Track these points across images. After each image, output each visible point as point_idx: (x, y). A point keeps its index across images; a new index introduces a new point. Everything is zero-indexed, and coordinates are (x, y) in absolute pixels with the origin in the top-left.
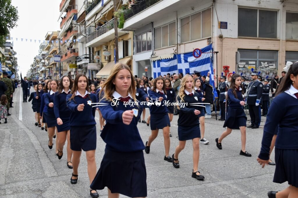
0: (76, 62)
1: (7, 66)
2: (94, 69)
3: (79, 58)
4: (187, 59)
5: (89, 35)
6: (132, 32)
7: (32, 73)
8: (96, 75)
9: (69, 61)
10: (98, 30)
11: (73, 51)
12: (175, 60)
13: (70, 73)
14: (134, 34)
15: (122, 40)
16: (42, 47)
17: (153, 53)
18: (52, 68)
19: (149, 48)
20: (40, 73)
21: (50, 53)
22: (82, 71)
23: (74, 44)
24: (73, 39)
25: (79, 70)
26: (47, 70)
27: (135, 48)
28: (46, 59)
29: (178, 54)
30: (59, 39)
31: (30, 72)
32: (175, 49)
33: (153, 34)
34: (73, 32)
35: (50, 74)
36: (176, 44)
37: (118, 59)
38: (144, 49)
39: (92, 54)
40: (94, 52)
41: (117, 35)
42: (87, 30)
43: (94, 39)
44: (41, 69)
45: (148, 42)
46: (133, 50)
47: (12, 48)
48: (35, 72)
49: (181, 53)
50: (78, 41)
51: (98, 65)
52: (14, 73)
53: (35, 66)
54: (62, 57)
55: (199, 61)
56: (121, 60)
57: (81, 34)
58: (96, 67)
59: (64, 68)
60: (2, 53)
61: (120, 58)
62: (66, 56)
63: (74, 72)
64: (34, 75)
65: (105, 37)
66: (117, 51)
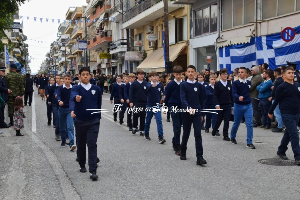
0: (108, 50)
1: (14, 56)
2: (133, 60)
3: (112, 44)
4: (272, 43)
5: (126, 12)
6: (189, 6)
7: (48, 65)
8: (137, 68)
9: (99, 49)
10: (139, 3)
11: (104, 35)
12: (252, 46)
13: (100, 65)
14: (191, 9)
15: (174, 17)
16: (62, 28)
17: (219, 36)
18: (75, 58)
19: (214, 29)
20: (59, 66)
21: (72, 37)
22: (117, 62)
23: (105, 24)
24: (104, 17)
25: (113, 61)
26: (69, 61)
27: (193, 29)
28: (67, 46)
29: (257, 37)
30: (85, 18)
31: (45, 65)
32: (252, 30)
33: (219, 8)
34: (105, 7)
35: (73, 67)
36: (255, 21)
37: (169, 45)
38: (206, 31)
39: (131, 38)
40: (134, 36)
41: (168, 11)
42: (124, 4)
43: (133, 17)
44: (61, 59)
45: (212, 20)
46: (190, 32)
47: (21, 31)
48: (52, 64)
49: (262, 35)
50: (111, 20)
51: (139, 54)
52: (24, 66)
53: (52, 56)
54: (89, 43)
55: (290, 45)
56: (172, 47)
57: (116, 9)
58: (137, 57)
59: (91, 59)
60: (9, 38)
61: (171, 43)
62: (95, 42)
63: (105, 64)
64: (51, 68)
65: (149, 14)
66: (167, 34)
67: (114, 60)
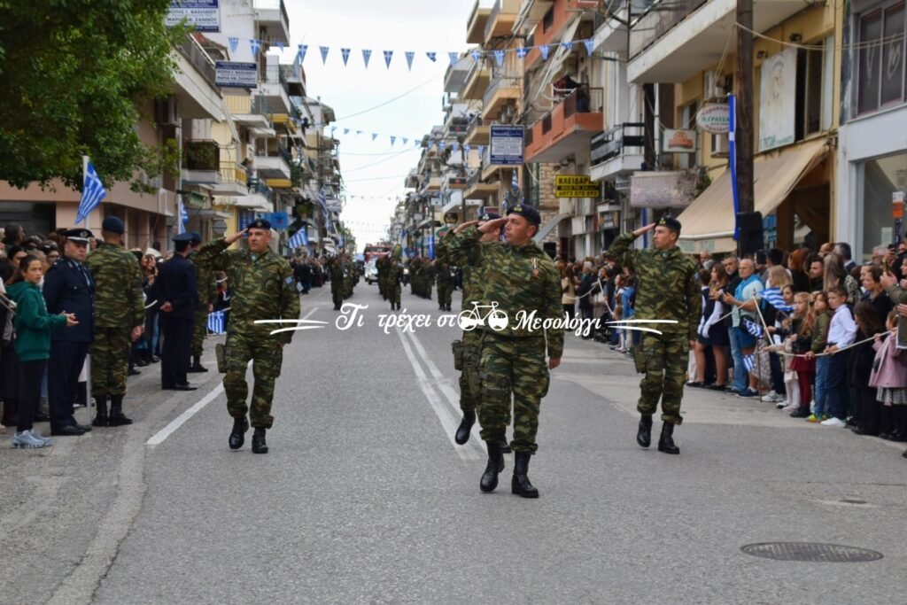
2: (662, 205)
3: (603, 141)
7: (411, 220)
9: (566, 161)
13: (566, 223)
14: (848, 7)
16: (458, 78)
18: (495, 194)
21: (485, 113)
22: (619, 212)
24: (575, 37)
25: (606, 208)
26: (476, 207)
27: (850, 84)
38: (891, 93)
41: (751, 18)
44: (448, 197)
46: (842, 99)
48: (424, 218)
51: (683, 181)
54: (528, 140)
56: (785, 154)
58: (674, 193)
59: (546, 196)
61: (780, 142)
62: (548, 133)
63: (584, 219)
64: (421, 231)
65: (702, 29)
66: (744, 106)
67: (611, 204)
